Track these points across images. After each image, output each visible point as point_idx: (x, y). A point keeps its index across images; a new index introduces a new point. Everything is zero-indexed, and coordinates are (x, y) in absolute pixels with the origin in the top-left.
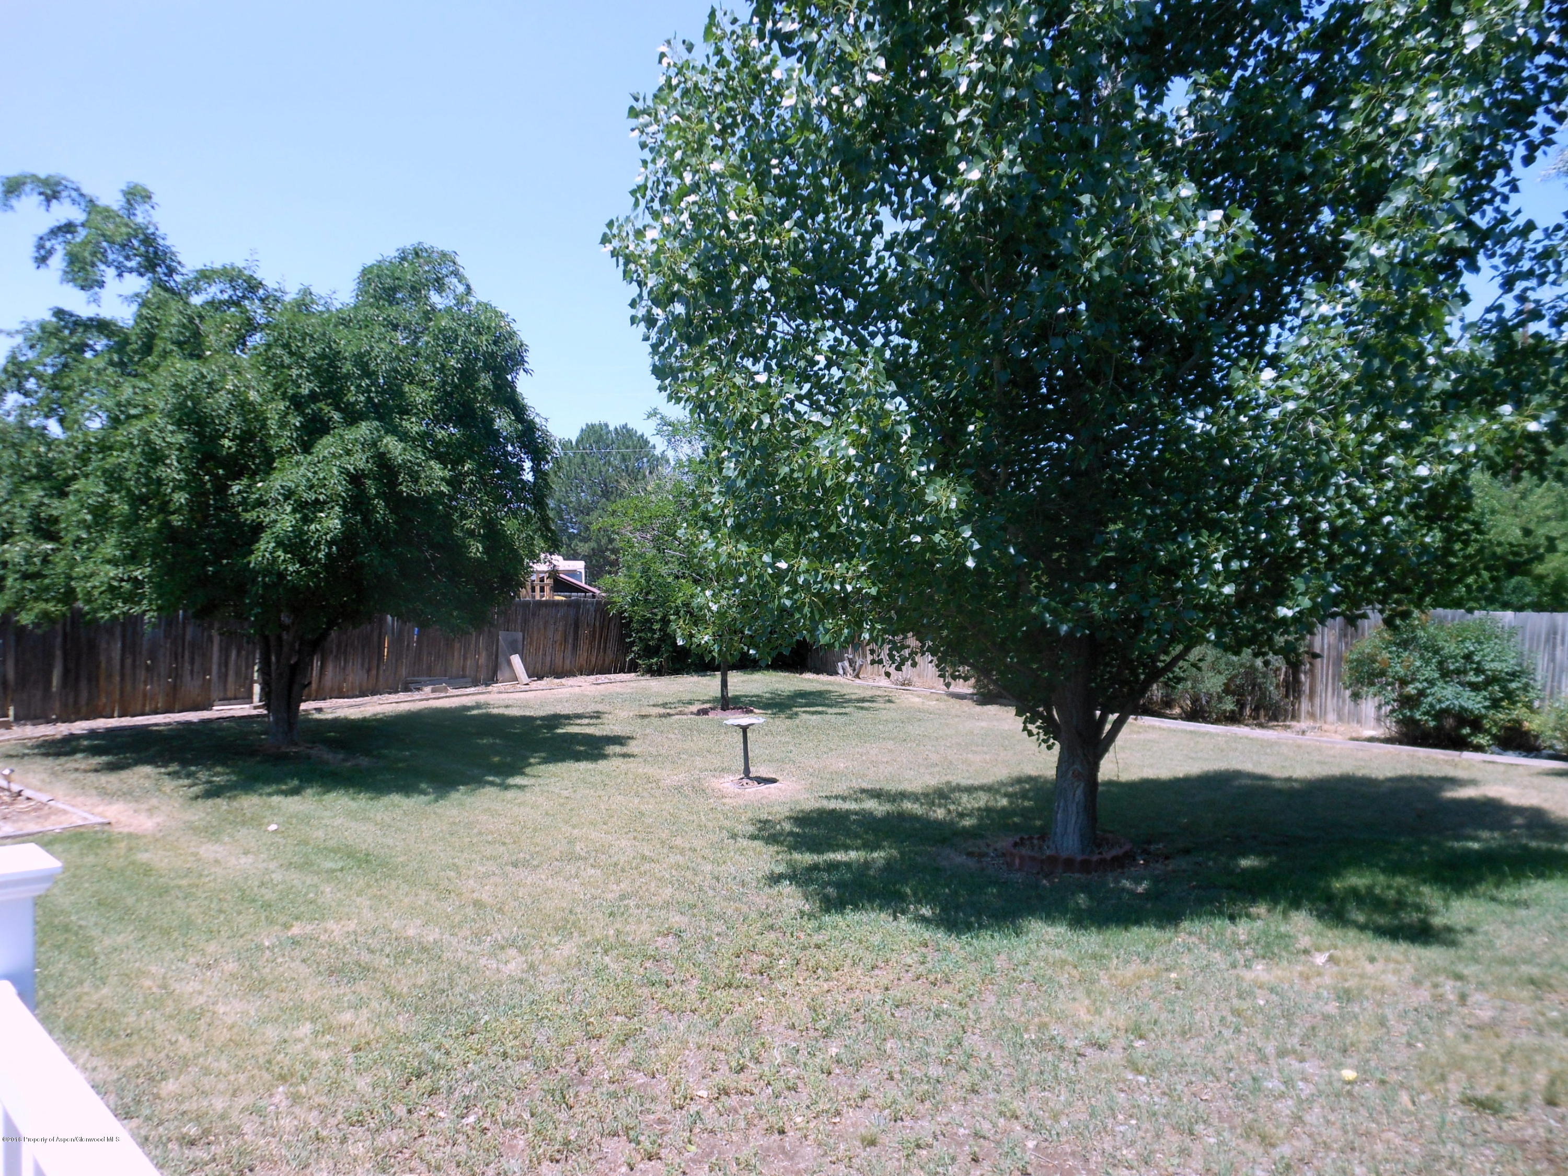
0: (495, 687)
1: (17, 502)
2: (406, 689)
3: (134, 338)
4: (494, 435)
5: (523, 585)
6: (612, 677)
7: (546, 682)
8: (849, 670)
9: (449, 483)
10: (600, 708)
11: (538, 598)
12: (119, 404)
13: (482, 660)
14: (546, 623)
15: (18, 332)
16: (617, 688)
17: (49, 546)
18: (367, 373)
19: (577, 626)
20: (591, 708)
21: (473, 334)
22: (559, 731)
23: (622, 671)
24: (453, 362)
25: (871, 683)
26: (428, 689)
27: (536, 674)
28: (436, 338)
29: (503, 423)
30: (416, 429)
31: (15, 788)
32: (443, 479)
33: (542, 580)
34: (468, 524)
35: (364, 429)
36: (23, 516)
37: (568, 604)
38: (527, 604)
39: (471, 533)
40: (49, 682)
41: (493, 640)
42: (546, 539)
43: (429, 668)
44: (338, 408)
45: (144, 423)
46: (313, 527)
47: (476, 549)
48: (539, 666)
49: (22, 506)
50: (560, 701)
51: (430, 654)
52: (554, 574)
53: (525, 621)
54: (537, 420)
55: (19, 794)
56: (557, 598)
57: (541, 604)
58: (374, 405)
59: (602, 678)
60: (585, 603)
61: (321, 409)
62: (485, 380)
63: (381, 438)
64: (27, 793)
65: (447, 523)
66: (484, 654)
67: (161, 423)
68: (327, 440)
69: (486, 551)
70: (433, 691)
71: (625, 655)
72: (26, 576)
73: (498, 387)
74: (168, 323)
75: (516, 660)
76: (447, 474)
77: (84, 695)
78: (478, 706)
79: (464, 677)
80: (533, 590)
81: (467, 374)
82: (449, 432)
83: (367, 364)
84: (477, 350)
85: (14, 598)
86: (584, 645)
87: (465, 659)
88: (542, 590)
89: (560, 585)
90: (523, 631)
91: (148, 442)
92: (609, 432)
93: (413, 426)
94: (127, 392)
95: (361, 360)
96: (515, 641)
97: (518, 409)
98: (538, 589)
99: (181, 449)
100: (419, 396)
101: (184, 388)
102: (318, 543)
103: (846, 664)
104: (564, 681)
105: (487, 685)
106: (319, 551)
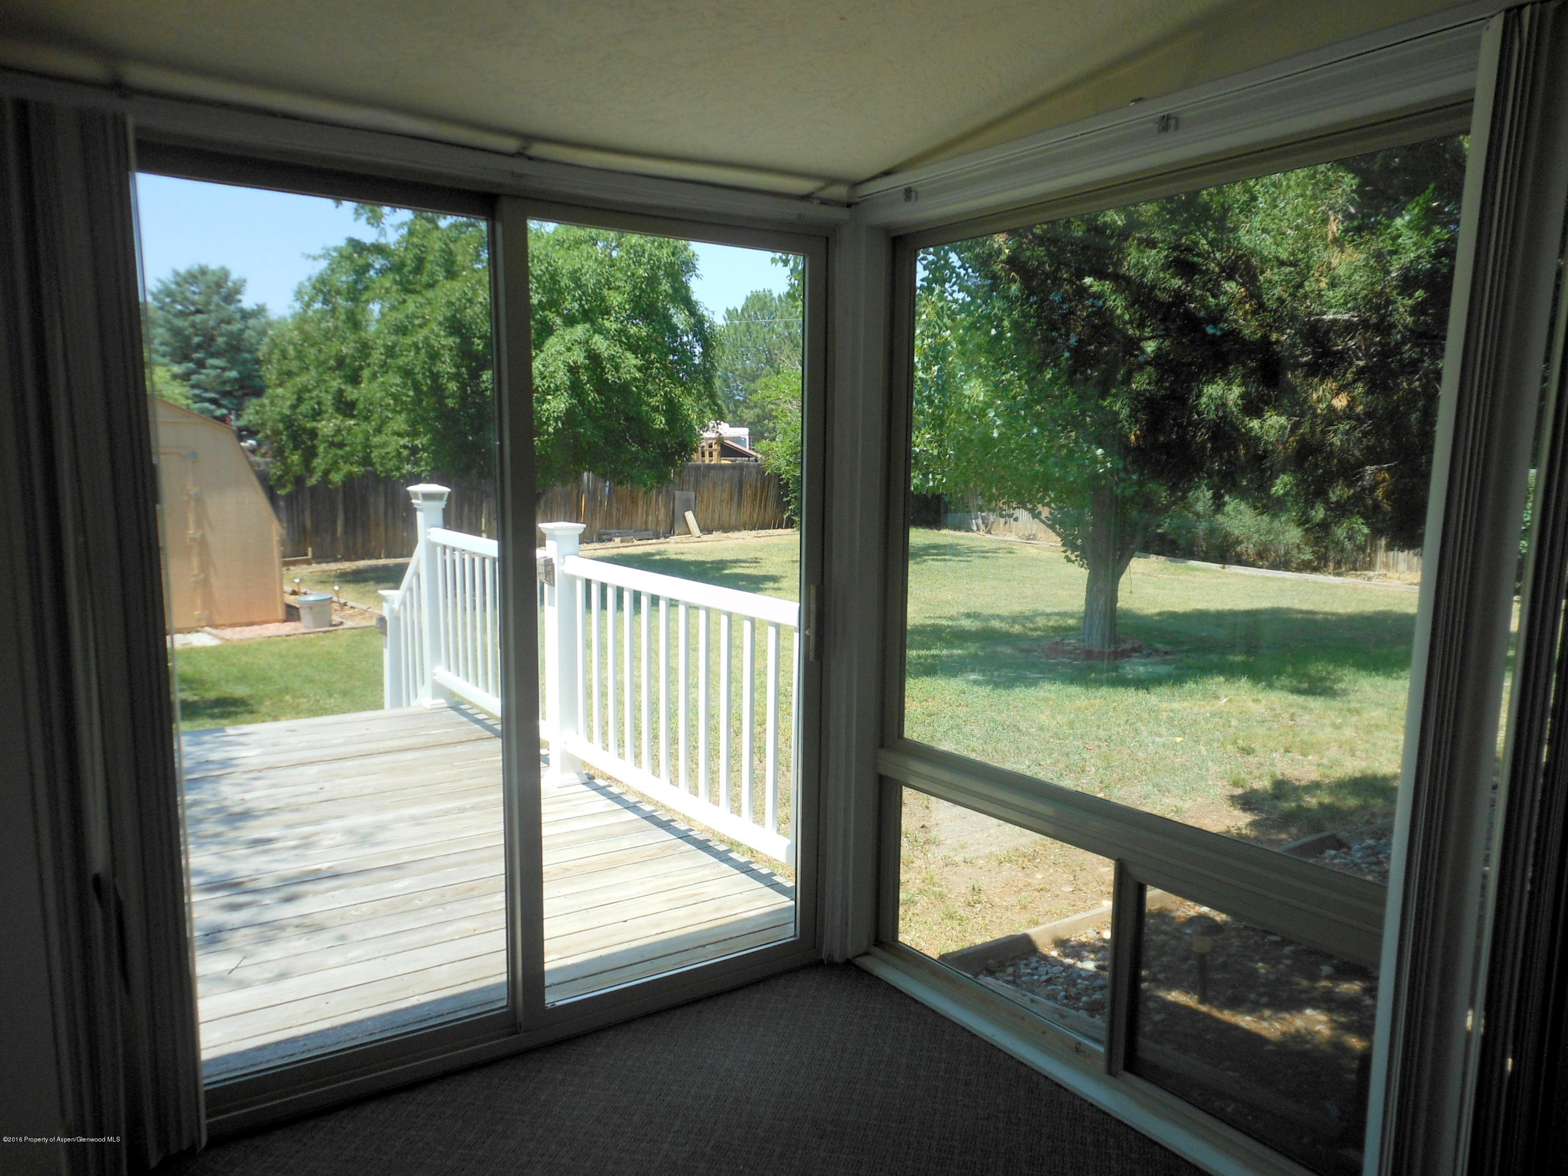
0: (672, 539)
1: (323, 388)
2: (601, 540)
3: (409, 262)
4: (673, 329)
5: (696, 450)
6: (771, 531)
7: (716, 535)
8: (982, 527)
9: (640, 369)
10: (759, 555)
11: (707, 462)
12: (407, 317)
13: (662, 516)
14: (714, 484)
15: (320, 256)
16: (775, 540)
17: (352, 422)
18: (578, 284)
19: (741, 484)
20: (752, 555)
21: (657, 248)
22: (726, 572)
23: (780, 527)
24: (641, 271)
25: (1001, 538)
26: (618, 540)
27: (706, 529)
28: (628, 253)
29: (680, 319)
30: (614, 326)
31: (342, 601)
32: (635, 366)
33: (711, 446)
34: (653, 401)
35: (580, 331)
36: (328, 399)
37: (733, 467)
38: (698, 468)
39: (656, 409)
40: (334, 531)
41: (671, 498)
42: (713, 412)
43: (618, 521)
44: (559, 314)
45: (424, 332)
46: (544, 407)
47: (660, 422)
48: (709, 521)
49: (327, 392)
50: (727, 549)
51: (618, 510)
52: (720, 441)
53: (697, 481)
54: (705, 313)
55: (345, 604)
56: (723, 462)
57: (710, 467)
58: (584, 310)
59: (763, 532)
60: (747, 466)
61: (546, 317)
62: (665, 286)
63: (591, 337)
64: (350, 604)
65: (639, 402)
66: (663, 510)
67: (436, 329)
68: (552, 340)
69: (668, 422)
70: (622, 542)
71: (783, 512)
72: (332, 444)
73: (676, 290)
74: (433, 249)
75: (689, 516)
76: (639, 362)
77: (360, 540)
78: (659, 553)
79: (646, 530)
80: (703, 455)
81: (652, 281)
82: (640, 329)
83: (580, 279)
84: (659, 260)
85: (330, 462)
86: (747, 502)
87: (647, 515)
88: (711, 455)
89: (727, 450)
90: (695, 490)
91: (429, 346)
92: (772, 299)
93: (611, 325)
94: (411, 307)
95: (575, 276)
96: (689, 500)
97: (690, 306)
98: (707, 454)
99: (451, 349)
100: (615, 299)
101: (453, 304)
102: (548, 419)
103: (980, 521)
104: (730, 534)
105: (666, 537)
106: (549, 425)
